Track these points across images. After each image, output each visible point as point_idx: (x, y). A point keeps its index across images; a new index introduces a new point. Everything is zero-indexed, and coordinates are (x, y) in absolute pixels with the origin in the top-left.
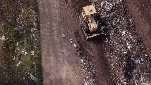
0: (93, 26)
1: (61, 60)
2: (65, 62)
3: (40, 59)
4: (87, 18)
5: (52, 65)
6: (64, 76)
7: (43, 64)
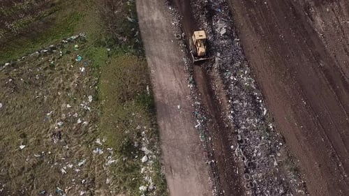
0: (202, 50)
1: (153, 8)
2: (156, 9)
3: (135, 7)
4: (197, 42)
5: (145, 11)
6: (155, 18)
7: (138, 11)
